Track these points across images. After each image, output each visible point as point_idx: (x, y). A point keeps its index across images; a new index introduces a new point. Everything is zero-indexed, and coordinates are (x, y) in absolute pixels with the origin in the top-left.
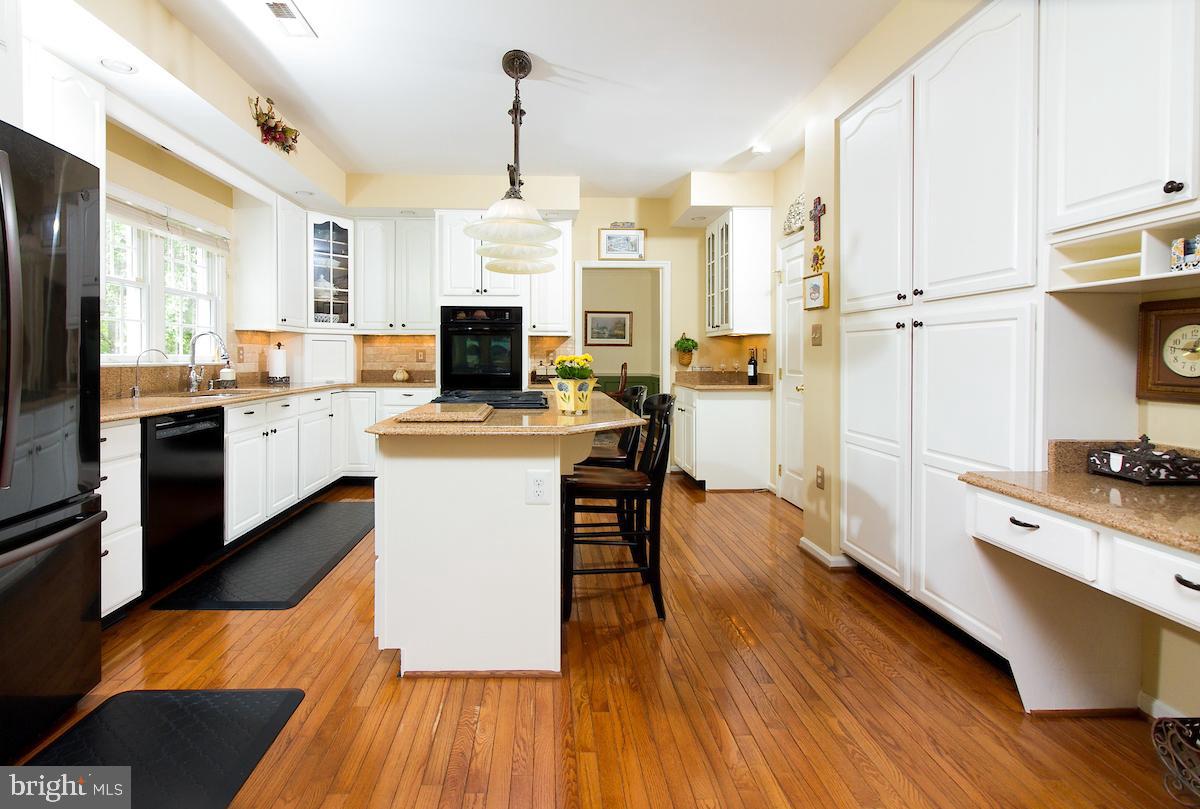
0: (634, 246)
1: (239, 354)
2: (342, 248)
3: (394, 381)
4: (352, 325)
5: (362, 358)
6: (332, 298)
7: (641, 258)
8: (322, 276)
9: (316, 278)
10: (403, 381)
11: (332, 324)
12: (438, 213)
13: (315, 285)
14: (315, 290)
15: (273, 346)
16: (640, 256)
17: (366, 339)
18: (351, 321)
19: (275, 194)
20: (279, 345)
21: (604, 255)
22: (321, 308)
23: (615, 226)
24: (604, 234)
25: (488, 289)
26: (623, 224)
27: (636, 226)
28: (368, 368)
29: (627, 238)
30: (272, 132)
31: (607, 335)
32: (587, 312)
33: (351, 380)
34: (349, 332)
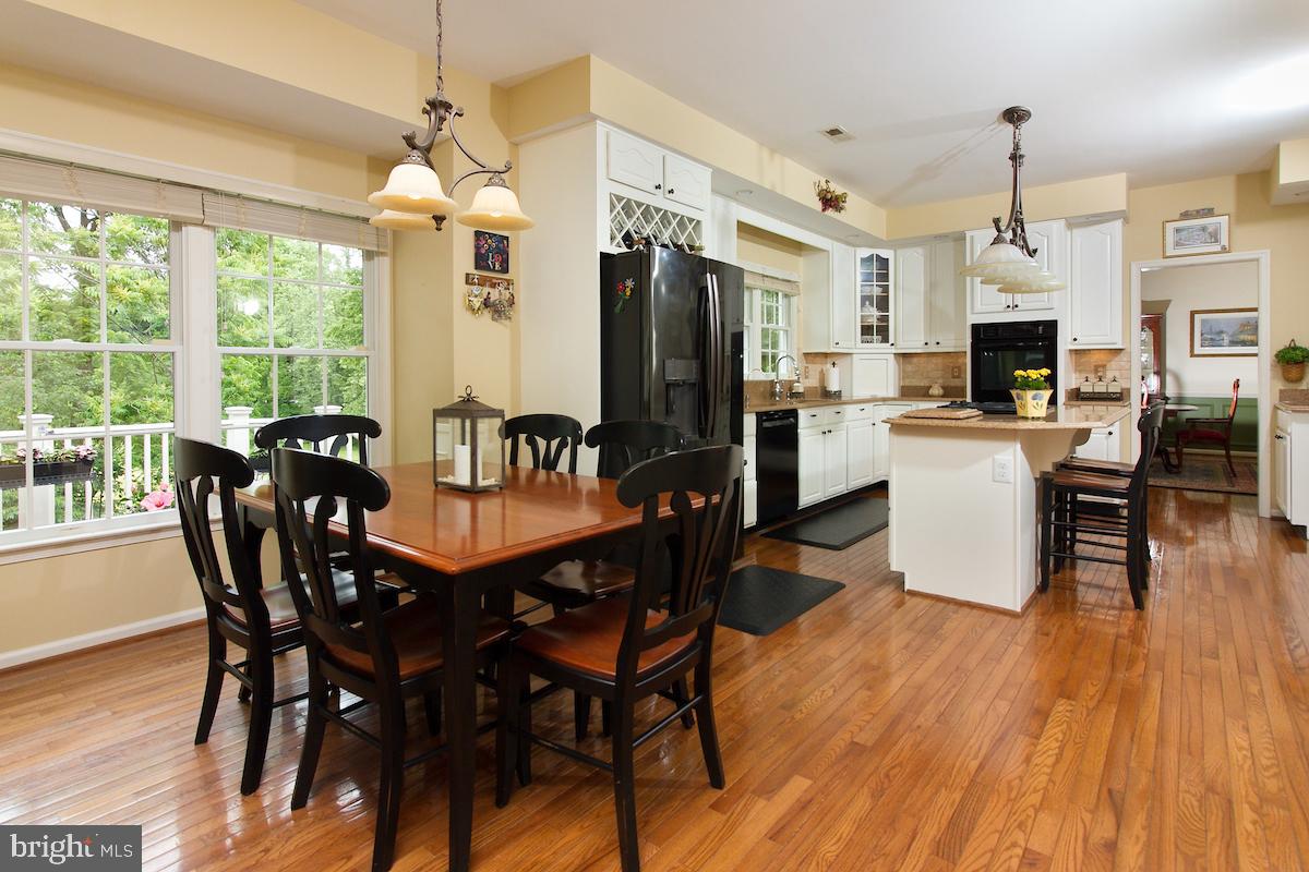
0: (1215, 237)
1: (807, 371)
2: (884, 277)
3: (931, 396)
4: (893, 345)
5: (904, 375)
6: (875, 320)
7: (1224, 250)
8: (867, 303)
9: (863, 305)
10: (939, 396)
11: (877, 346)
12: (968, 235)
13: (862, 312)
14: (862, 316)
15: (829, 366)
16: (1224, 248)
17: (907, 357)
18: (891, 340)
19: (830, 241)
20: (834, 364)
21: (1170, 252)
22: (866, 330)
23: (1186, 216)
24: (1170, 227)
25: (1019, 304)
26: (1198, 212)
27: (1216, 212)
28: (907, 384)
29: (1204, 229)
30: (830, 201)
31: (1226, 341)
32: (1193, 314)
33: (891, 395)
34: (890, 351)
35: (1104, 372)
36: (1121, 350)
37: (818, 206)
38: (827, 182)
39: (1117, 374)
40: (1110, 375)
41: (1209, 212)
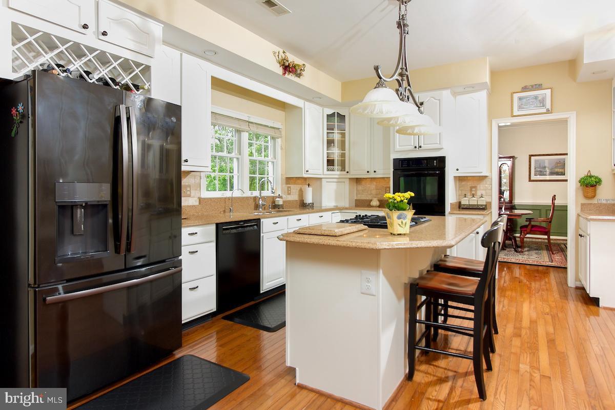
0: (542, 103)
1: (288, 190)
2: (342, 127)
3: (372, 206)
4: (348, 172)
5: (355, 192)
6: (337, 156)
7: (548, 112)
8: (331, 144)
9: (328, 146)
10: (376, 207)
11: (337, 173)
13: (327, 150)
14: (327, 153)
15: (306, 186)
16: (548, 110)
17: (358, 181)
18: (347, 170)
19: (303, 101)
20: (309, 185)
21: (516, 113)
22: (330, 163)
23: (525, 89)
24: (516, 96)
25: (422, 146)
26: (532, 86)
27: (544, 86)
28: (359, 198)
29: (536, 97)
30: (288, 68)
31: (548, 173)
32: (531, 156)
33: (347, 206)
34: (346, 176)
35: (476, 191)
36: (486, 177)
37: (280, 71)
38: (284, 52)
39: (484, 192)
40: (479, 193)
41: (539, 87)
